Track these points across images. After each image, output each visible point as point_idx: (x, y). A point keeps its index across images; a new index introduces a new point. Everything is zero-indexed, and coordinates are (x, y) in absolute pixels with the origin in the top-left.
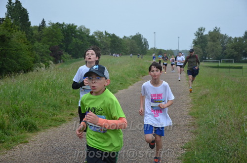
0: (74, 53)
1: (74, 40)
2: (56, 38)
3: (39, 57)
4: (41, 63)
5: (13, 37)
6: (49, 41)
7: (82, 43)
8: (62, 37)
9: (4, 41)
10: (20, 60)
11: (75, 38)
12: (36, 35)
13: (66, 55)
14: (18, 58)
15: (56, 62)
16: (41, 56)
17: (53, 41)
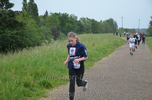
1: (67, 24)
2: (55, 23)
3: (44, 36)
4: (46, 40)
5: (27, 23)
6: (50, 25)
7: (72, 26)
8: (59, 23)
9: (22, 26)
10: (32, 39)
11: (67, 22)
12: (42, 22)
13: (62, 34)
14: (31, 37)
15: (55, 39)
16: (46, 35)
17: (53, 25)
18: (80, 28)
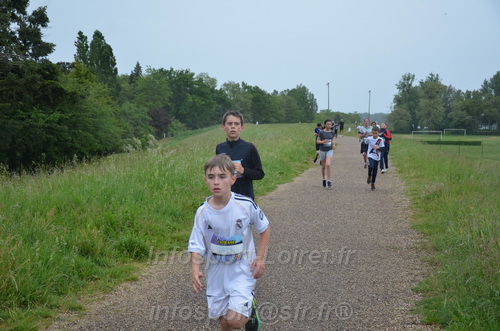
0: (190, 120)
1: (190, 98)
2: (160, 95)
3: (131, 128)
4: (134, 139)
5: (88, 95)
6: (147, 100)
7: (204, 103)
8: (169, 94)
9: (75, 102)
10: (100, 133)
11: (191, 94)
12: (126, 91)
13: (176, 123)
14: (97, 129)
15: (159, 136)
16: (135, 126)
17: (154, 101)
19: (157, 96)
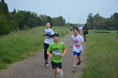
0: (30, 25)
1: (30, 19)
3: (13, 27)
4: (14, 30)
6: (17, 19)
7: (34, 20)
8: (24, 18)
11: (30, 18)
12: (11, 17)
13: (26, 26)
14: (2, 28)
15: (21, 30)
16: (14, 26)
17: (20, 20)
18: (39, 22)
19: (20, 18)
